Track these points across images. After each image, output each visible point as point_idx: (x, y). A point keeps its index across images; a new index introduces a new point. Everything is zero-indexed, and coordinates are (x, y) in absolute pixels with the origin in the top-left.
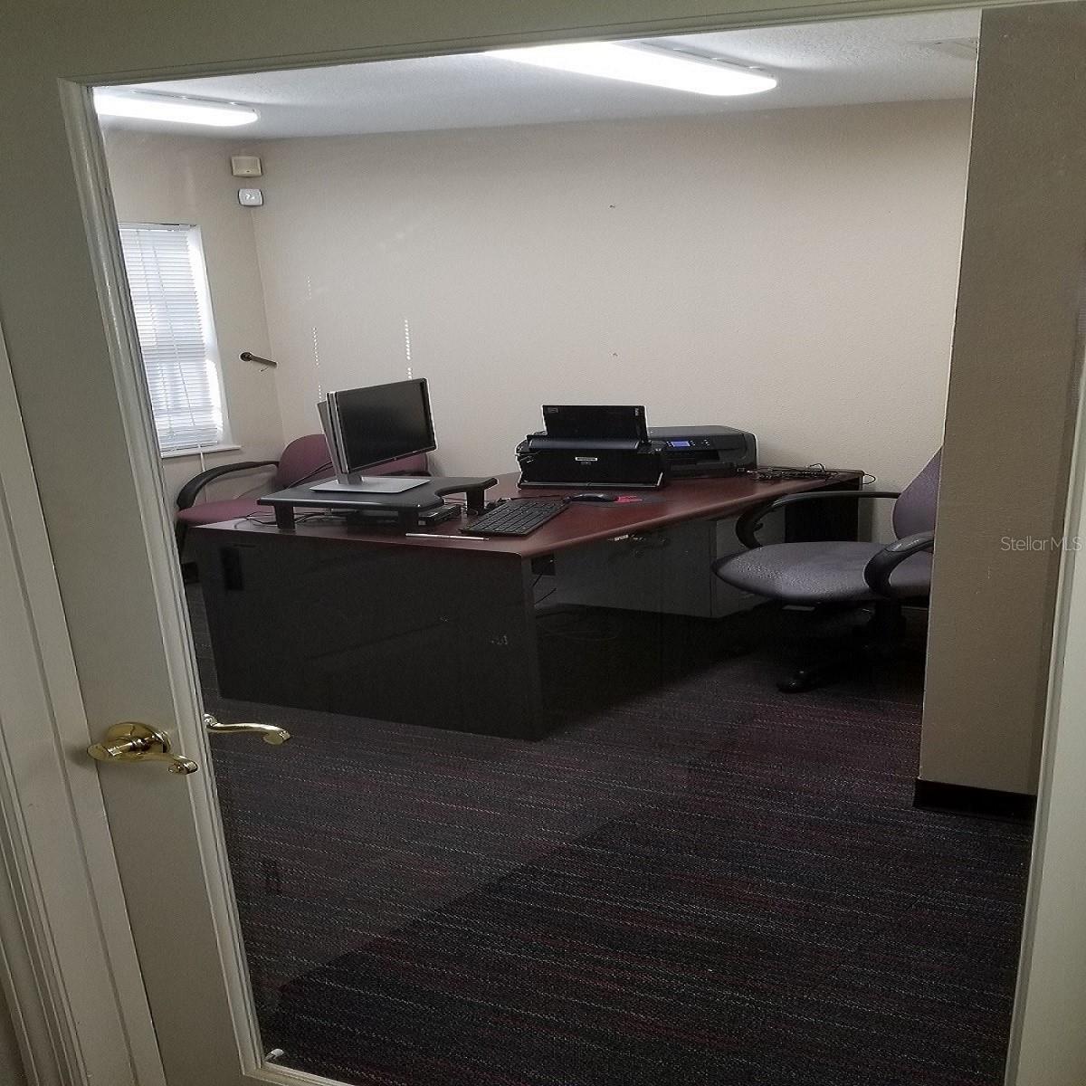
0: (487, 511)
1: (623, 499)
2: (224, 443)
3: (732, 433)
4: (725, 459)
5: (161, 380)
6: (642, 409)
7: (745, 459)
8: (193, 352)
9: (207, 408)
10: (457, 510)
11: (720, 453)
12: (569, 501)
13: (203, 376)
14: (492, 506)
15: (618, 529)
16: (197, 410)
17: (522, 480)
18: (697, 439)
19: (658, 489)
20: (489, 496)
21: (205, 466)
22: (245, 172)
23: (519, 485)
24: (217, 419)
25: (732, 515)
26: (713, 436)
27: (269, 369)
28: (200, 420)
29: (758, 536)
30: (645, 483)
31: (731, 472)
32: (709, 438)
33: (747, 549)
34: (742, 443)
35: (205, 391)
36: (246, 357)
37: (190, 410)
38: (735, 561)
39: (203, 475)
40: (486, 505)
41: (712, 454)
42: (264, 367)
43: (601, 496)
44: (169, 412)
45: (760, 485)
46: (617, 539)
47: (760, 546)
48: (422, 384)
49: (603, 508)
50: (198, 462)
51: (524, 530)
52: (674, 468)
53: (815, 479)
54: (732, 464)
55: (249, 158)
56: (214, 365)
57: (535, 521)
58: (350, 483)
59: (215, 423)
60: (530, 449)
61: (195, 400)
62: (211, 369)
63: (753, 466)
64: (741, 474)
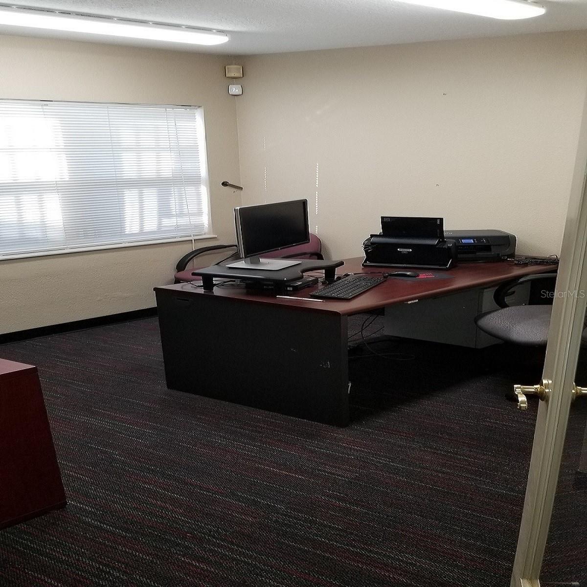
0: (336, 281)
1: (423, 276)
2: (209, 234)
3: (502, 235)
4: (494, 251)
5: (174, 197)
6: (441, 220)
7: (508, 251)
8: (194, 181)
9: (200, 213)
10: (316, 281)
11: (492, 247)
12: (387, 276)
13: (199, 195)
14: (339, 278)
15: (413, 296)
16: (193, 215)
17: (365, 262)
18: (478, 238)
19: (447, 270)
20: (338, 272)
21: (194, 247)
22: (232, 75)
23: (363, 265)
24: (205, 220)
25: (493, 286)
26: (488, 237)
27: (238, 191)
28: (194, 220)
29: (507, 300)
30: (440, 265)
31: (498, 259)
32: (486, 238)
33: (500, 308)
34: (507, 241)
35: (199, 203)
36: (225, 184)
37: (189, 215)
38: (489, 316)
39: (193, 252)
40: (335, 278)
41: (487, 248)
42: (235, 190)
43: (408, 273)
44: (177, 216)
45: (515, 268)
46: (409, 303)
47: (508, 306)
48: (304, 203)
49: (409, 281)
50: (190, 245)
51: (350, 296)
52: (460, 256)
53: (550, 265)
54: (498, 254)
55: (235, 66)
56: (206, 188)
57: (360, 289)
58: (251, 263)
59: (204, 222)
60: (371, 243)
61: (193, 208)
62: (204, 191)
63: (512, 255)
64: (504, 261)
